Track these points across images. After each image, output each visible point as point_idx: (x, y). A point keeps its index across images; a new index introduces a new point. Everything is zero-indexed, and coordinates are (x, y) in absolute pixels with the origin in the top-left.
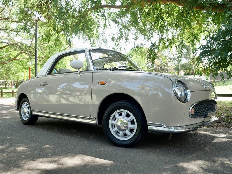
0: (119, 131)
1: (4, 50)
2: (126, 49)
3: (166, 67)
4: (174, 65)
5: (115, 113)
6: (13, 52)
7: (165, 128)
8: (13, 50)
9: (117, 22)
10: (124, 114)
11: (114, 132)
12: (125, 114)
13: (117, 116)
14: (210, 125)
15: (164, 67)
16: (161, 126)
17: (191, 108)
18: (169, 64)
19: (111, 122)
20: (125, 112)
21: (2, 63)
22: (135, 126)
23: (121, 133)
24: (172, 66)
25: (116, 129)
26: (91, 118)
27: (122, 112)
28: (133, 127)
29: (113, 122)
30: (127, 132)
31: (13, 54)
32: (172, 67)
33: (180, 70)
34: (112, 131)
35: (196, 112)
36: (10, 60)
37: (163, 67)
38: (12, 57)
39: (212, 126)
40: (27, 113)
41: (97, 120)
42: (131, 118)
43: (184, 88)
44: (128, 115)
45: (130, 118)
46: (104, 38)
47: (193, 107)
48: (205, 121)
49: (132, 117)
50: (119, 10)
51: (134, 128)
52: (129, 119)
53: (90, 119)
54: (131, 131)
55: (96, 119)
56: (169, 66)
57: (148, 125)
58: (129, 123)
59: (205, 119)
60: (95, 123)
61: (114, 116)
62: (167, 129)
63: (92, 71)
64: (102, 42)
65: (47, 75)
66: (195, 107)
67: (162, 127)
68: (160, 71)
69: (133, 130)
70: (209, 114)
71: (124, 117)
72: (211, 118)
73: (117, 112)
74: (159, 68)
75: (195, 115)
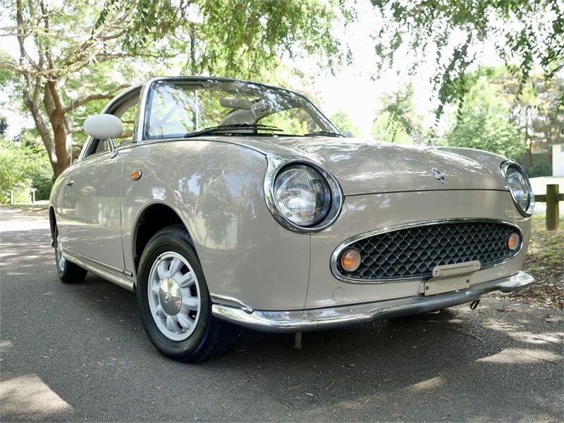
0: (165, 313)
7: (248, 312)
10: (175, 265)
11: (157, 314)
12: (177, 265)
13: (161, 269)
16: (238, 306)
19: (152, 286)
20: (177, 259)
22: (197, 302)
23: (170, 319)
25: (160, 307)
26: (125, 272)
27: (172, 258)
28: (193, 304)
29: (156, 287)
30: (182, 318)
34: (155, 312)
35: (375, 265)
41: (134, 278)
42: (188, 278)
44: (183, 270)
45: (187, 276)
47: (357, 246)
48: (428, 293)
49: (192, 275)
51: (196, 307)
52: (185, 280)
53: (124, 275)
54: (191, 314)
55: (132, 276)
57: (213, 300)
58: (187, 291)
59: (427, 284)
60: (132, 286)
61: (157, 271)
67: (241, 309)
68: (549, 127)
69: (195, 313)
70: (437, 270)
71: (173, 272)
72: (468, 281)
73: (162, 258)
74: (548, 122)
75: (366, 274)
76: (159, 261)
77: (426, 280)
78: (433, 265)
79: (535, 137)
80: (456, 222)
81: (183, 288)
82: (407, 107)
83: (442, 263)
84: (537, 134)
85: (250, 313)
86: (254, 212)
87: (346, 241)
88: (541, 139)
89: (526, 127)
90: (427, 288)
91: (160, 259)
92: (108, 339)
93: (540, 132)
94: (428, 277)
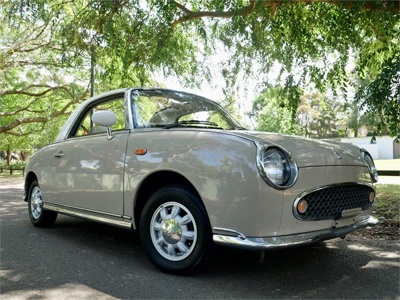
0: (166, 243)
1: (47, 99)
2: (246, 90)
3: (332, 122)
4: (346, 117)
5: (160, 209)
6: (60, 101)
7: (243, 239)
8: (60, 97)
9: (228, 43)
10: (175, 211)
11: (159, 244)
12: (177, 210)
13: (163, 214)
14: (386, 232)
15: (329, 122)
16: (235, 235)
17: (298, 199)
18: (338, 116)
19: (154, 225)
20: (177, 206)
21: (41, 120)
22: (194, 235)
23: (170, 246)
24: (342, 119)
25: (161, 239)
26: (124, 216)
27: (173, 206)
28: (190, 236)
29: (158, 226)
30: (181, 246)
31: (61, 104)
32: (344, 120)
33: (360, 126)
34: (155, 242)
35: (313, 209)
36: (55, 114)
37: (326, 122)
38: (59, 110)
39: (390, 235)
40: (38, 205)
41: (133, 221)
42: (187, 219)
43: (284, 161)
44: (182, 213)
45: (185, 218)
46: (206, 71)
47: (305, 198)
48: (337, 226)
49: (190, 217)
50: (230, 20)
51: (193, 237)
52: (184, 220)
53: (122, 218)
54: (188, 242)
55: (131, 219)
56: (338, 120)
57: (214, 232)
58: (185, 228)
59: (337, 221)
60: (130, 226)
61: (159, 214)
62: (247, 243)
63: (130, 130)
64: (204, 78)
65: (68, 138)
66: (310, 198)
67: (237, 236)
68: (320, 128)
69: (192, 242)
70: (344, 213)
71: (174, 216)
72: (354, 220)
73: (164, 207)
74: (319, 124)
75: (309, 214)
76: (161, 208)
77: (336, 219)
78: (343, 209)
79: (311, 133)
80: (345, 185)
81: (183, 225)
82: (231, 110)
83: (346, 209)
84: (313, 132)
85: (244, 239)
86: (243, 176)
87: (299, 196)
88: (315, 135)
89: (306, 127)
90: (337, 224)
91: (162, 207)
92: (112, 263)
93: (315, 130)
94: (338, 217)
